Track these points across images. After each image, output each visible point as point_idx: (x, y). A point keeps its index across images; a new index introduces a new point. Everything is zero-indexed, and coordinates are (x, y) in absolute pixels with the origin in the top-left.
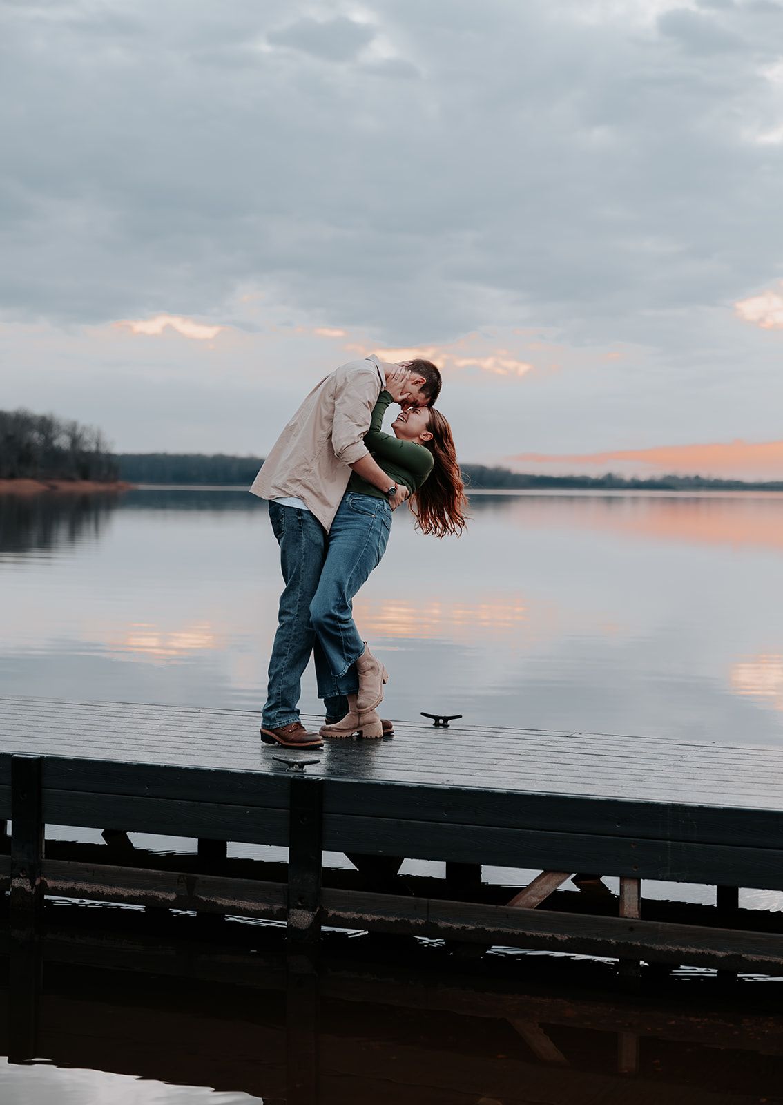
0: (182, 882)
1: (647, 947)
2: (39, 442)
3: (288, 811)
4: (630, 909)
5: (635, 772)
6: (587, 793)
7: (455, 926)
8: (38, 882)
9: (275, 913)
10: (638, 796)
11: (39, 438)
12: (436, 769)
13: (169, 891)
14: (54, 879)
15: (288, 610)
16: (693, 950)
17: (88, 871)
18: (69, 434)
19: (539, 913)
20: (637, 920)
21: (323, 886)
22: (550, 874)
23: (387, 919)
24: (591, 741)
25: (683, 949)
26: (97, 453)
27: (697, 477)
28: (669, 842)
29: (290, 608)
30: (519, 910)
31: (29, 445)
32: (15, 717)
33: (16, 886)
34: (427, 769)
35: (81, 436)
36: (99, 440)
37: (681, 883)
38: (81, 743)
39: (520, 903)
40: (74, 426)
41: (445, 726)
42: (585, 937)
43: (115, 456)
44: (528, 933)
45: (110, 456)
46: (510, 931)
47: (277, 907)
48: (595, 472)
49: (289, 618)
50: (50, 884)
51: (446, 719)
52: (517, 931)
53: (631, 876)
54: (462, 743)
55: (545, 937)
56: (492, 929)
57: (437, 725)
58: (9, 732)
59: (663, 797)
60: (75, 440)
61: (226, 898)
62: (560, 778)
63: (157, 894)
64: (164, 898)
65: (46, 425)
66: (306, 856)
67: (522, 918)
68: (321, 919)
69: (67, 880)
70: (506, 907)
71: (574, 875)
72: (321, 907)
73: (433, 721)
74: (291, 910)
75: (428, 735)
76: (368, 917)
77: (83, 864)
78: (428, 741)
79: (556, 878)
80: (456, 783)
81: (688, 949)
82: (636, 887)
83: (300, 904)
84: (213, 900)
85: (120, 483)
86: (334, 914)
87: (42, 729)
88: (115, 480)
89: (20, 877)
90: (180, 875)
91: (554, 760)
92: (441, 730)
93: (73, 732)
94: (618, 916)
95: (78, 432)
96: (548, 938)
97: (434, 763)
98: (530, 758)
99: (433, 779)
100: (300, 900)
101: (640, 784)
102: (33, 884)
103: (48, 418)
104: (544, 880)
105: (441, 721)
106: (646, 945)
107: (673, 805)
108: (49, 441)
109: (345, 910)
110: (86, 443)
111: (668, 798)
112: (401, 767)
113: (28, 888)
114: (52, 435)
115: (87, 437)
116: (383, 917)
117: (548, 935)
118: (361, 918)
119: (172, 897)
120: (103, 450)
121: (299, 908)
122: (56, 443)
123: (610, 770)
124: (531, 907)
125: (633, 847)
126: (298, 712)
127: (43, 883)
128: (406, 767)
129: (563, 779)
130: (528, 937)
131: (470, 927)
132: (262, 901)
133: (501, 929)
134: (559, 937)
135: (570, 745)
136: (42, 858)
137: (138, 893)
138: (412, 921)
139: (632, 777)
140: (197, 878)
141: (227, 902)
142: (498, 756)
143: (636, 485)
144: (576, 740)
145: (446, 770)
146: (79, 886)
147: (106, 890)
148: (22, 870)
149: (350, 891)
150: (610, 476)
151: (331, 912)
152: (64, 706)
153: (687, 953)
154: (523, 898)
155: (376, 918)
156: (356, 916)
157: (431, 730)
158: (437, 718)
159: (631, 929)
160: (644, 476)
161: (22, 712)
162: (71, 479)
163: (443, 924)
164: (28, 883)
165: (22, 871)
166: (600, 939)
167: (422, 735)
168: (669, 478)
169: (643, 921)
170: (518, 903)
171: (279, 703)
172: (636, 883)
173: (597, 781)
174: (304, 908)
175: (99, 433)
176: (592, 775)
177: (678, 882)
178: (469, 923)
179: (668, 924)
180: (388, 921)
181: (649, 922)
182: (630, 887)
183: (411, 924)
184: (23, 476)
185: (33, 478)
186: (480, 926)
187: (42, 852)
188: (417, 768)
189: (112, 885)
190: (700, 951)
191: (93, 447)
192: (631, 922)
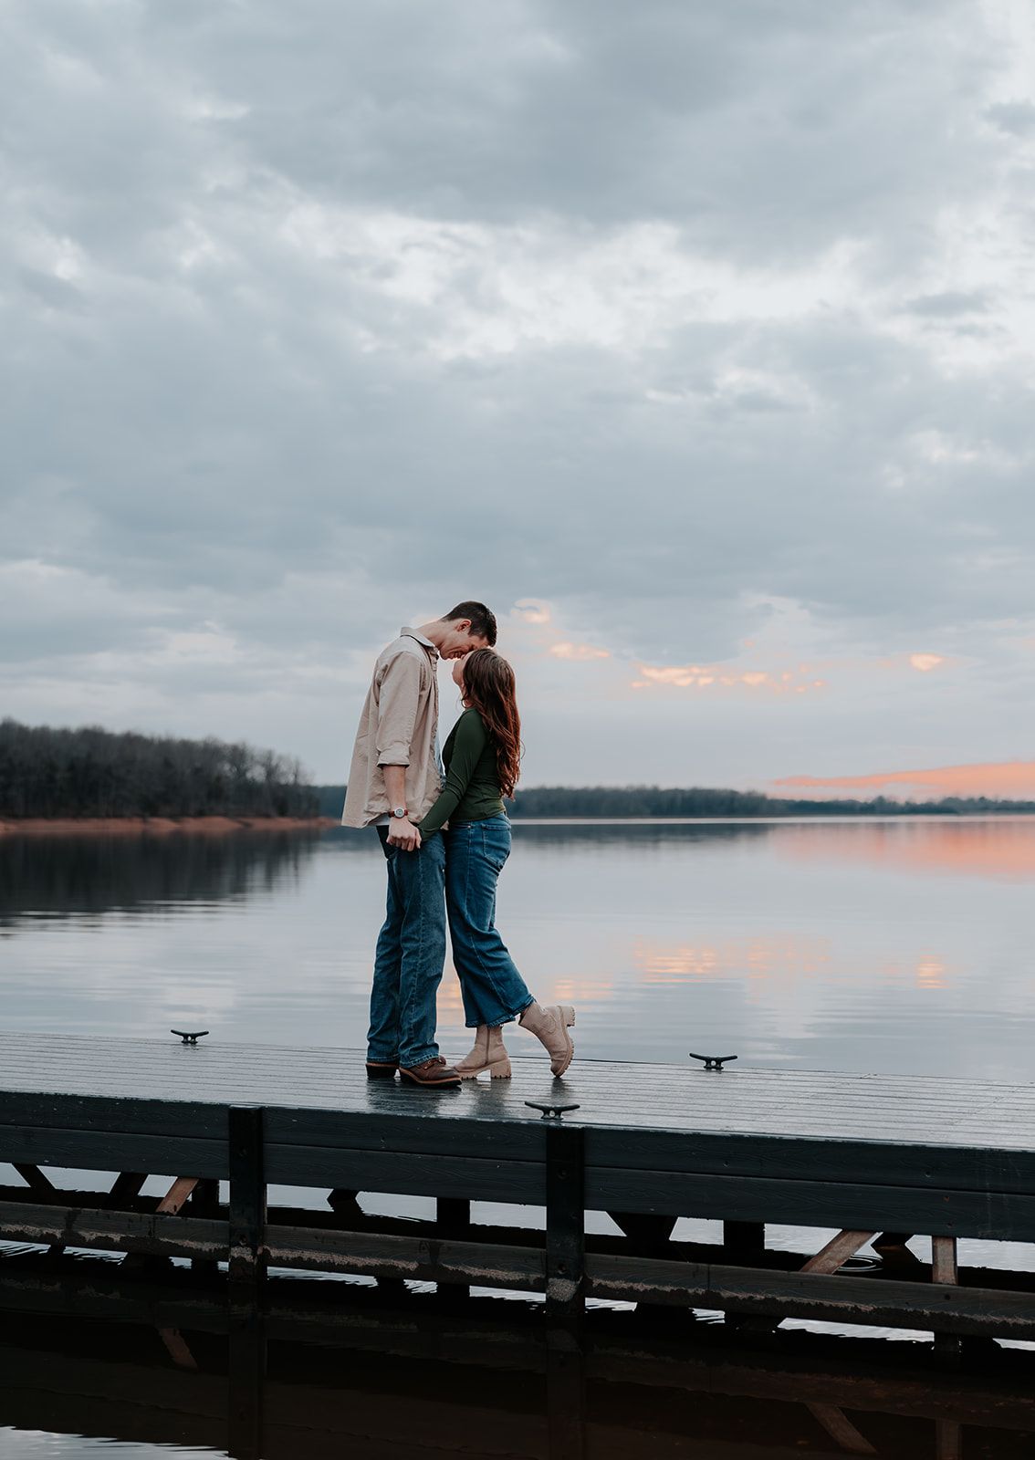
0: (424, 1249)
1: (967, 1318)
2: (229, 774)
3: (545, 1165)
4: (946, 1275)
5: (943, 1115)
6: (890, 1138)
7: (741, 1296)
8: (260, 1251)
9: (532, 1283)
10: (950, 1140)
11: (230, 770)
12: (712, 1115)
13: (408, 1259)
14: (279, 1247)
15: (413, 936)
16: (1021, 1321)
17: (316, 1238)
18: (263, 765)
19: (840, 1279)
20: (954, 1287)
21: (586, 1251)
22: (850, 1234)
23: (661, 1288)
24: (888, 1083)
25: (1010, 1320)
26: (296, 785)
27: (982, 799)
28: (988, 1194)
29: (414, 933)
30: (815, 1277)
31: (219, 779)
32: (229, 1065)
33: (236, 1256)
34: (702, 1114)
35: (277, 766)
36: (297, 770)
37: (1004, 1242)
38: (307, 1092)
39: (814, 1270)
40: (269, 756)
41: (719, 1069)
42: (893, 1307)
43: (315, 788)
44: (826, 1303)
45: (309, 788)
46: (805, 1301)
47: (534, 1276)
48: (864, 795)
49: (415, 945)
50: (274, 1253)
51: (719, 1061)
52: (813, 1302)
53: (945, 1235)
54: (739, 1086)
55: (846, 1308)
56: (784, 1299)
57: (708, 1068)
58: (223, 1082)
59: (979, 1142)
60: (271, 772)
61: (475, 1267)
62: (856, 1123)
63: (396, 1263)
64: (404, 1268)
65: (238, 755)
66: (565, 1218)
67: (818, 1285)
68: (586, 1290)
69: (292, 1248)
70: (799, 1273)
71: (878, 1235)
72: (585, 1277)
73: (704, 1063)
74: (551, 1280)
75: (701, 1079)
76: (640, 1287)
77: (311, 1229)
78: (700, 1084)
79: (857, 1238)
80: (737, 1129)
81: (1015, 1320)
82: (951, 1247)
83: (561, 1273)
84: (460, 1269)
85: (322, 819)
86: (600, 1284)
87: (261, 1078)
88: (316, 816)
89: (239, 1245)
90: (421, 1241)
91: (848, 1103)
92: (714, 1073)
93: (296, 1080)
94: (931, 1282)
95: (274, 763)
96: (849, 1309)
97: (710, 1108)
98: (819, 1102)
99: (711, 1125)
100: (560, 1267)
101: (952, 1128)
102: (254, 1254)
103: (241, 747)
104: (842, 1240)
105: (713, 1063)
106: (965, 1315)
107: (992, 1150)
108: (241, 773)
109: (613, 1279)
110: (283, 774)
111: (983, 1142)
112: (672, 1113)
113: (249, 1258)
114: (245, 766)
115: (284, 768)
116: (657, 1287)
117: (850, 1305)
118: (632, 1288)
119: (413, 1266)
120: (302, 782)
121: (560, 1277)
122: (249, 775)
123: (914, 1113)
124: (829, 1272)
125: (947, 1200)
126: (436, 1046)
127: (266, 1252)
128: (677, 1113)
129: (860, 1123)
130: (826, 1308)
131: (758, 1297)
132: (516, 1269)
133: (795, 1299)
134: (863, 1307)
135: (866, 1087)
136: (264, 1223)
137: (374, 1262)
138: (691, 1291)
139: (942, 1120)
140: (441, 1244)
141: (476, 1272)
142: (783, 1100)
143: (912, 809)
144: (871, 1081)
145: (725, 1115)
146: (306, 1255)
147: (337, 1259)
148: (242, 1237)
149: (619, 1257)
150: (881, 799)
151: (596, 1282)
152: (283, 1053)
153: (1015, 1324)
154: (819, 1262)
155: (649, 1287)
156: (625, 1285)
157: (703, 1074)
158: (708, 1060)
159: (947, 1297)
160: (920, 799)
161: (236, 1060)
162: (267, 816)
163: (726, 1294)
164: (249, 1253)
165: (241, 1239)
166: (911, 1309)
167: (693, 1078)
168: (950, 800)
169: (960, 1287)
170: (813, 1268)
171: (412, 1039)
172: (952, 1243)
173: (900, 1126)
174: (566, 1276)
175: (298, 764)
176: (893, 1118)
177: (1001, 1240)
178: (757, 1292)
179: (990, 1290)
180: (662, 1291)
181: (968, 1288)
182: (944, 1247)
183: (689, 1294)
184: (212, 813)
185: (225, 815)
186: (770, 1296)
187: (264, 1217)
188: (690, 1113)
189: (344, 1254)
190: (1030, 1322)
191: (291, 779)
192: (944, 1289)
